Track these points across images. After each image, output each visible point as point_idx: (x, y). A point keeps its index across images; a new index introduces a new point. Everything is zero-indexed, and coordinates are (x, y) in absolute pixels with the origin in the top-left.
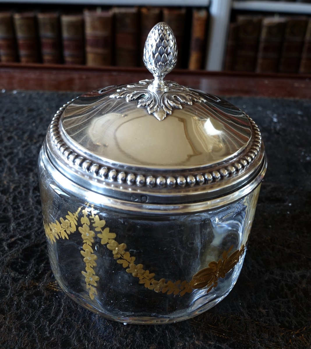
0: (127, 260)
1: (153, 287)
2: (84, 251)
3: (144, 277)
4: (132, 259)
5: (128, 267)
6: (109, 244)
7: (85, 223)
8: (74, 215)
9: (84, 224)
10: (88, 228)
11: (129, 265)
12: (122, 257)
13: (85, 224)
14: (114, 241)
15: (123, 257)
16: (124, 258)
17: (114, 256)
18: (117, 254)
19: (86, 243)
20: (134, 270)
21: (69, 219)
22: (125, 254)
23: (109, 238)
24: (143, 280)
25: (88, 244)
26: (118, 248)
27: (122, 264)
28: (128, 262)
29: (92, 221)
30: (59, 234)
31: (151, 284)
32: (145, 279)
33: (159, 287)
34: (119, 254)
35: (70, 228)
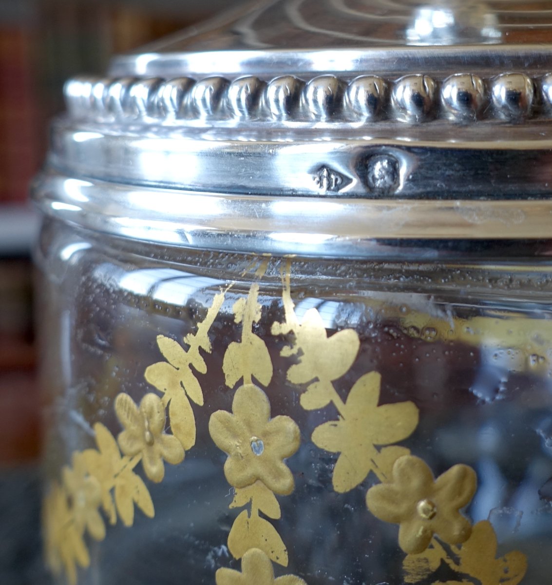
2: (236, 565)
4: (506, 572)
6: (378, 482)
7: (247, 378)
8: (186, 348)
9: (240, 382)
12: (453, 566)
13: (248, 385)
14: (404, 457)
15: (457, 562)
16: (463, 569)
17: (408, 563)
18: (425, 543)
19: (248, 506)
21: (161, 388)
22: (465, 536)
23: (381, 442)
25: (261, 514)
26: (430, 503)
29: (286, 352)
30: (108, 506)
34: (434, 542)
35: (162, 442)
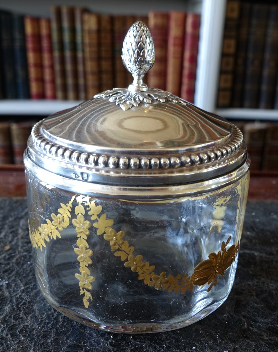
0: (125, 252)
1: (153, 283)
2: (78, 247)
4: (130, 250)
5: (127, 260)
6: (106, 233)
7: (80, 213)
8: (67, 206)
9: (78, 214)
10: (82, 219)
11: (127, 257)
12: (120, 249)
13: (80, 215)
14: (111, 229)
15: (121, 248)
16: (122, 249)
17: (112, 248)
18: (115, 244)
19: (81, 237)
20: (133, 263)
21: (61, 213)
22: (123, 243)
23: (106, 226)
25: (83, 238)
26: (116, 237)
27: (120, 256)
28: (127, 253)
29: (88, 209)
30: (50, 235)
31: (151, 280)
32: (145, 274)
33: (159, 282)
34: (116, 244)
35: (62, 224)
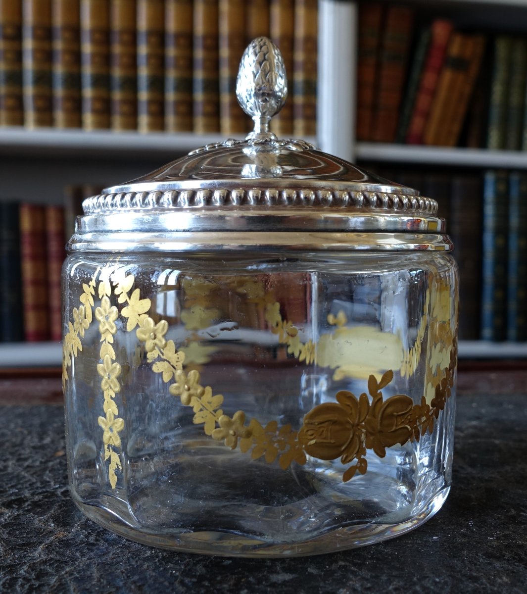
0: (169, 362)
3: (204, 404)
4: (178, 358)
7: (105, 294)
8: (89, 286)
9: (103, 296)
10: (108, 303)
11: (174, 374)
14: (147, 318)
18: (153, 348)
21: (84, 303)
23: (140, 313)
24: (201, 412)
26: (154, 334)
29: (114, 284)
34: (156, 348)
35: (84, 322)
